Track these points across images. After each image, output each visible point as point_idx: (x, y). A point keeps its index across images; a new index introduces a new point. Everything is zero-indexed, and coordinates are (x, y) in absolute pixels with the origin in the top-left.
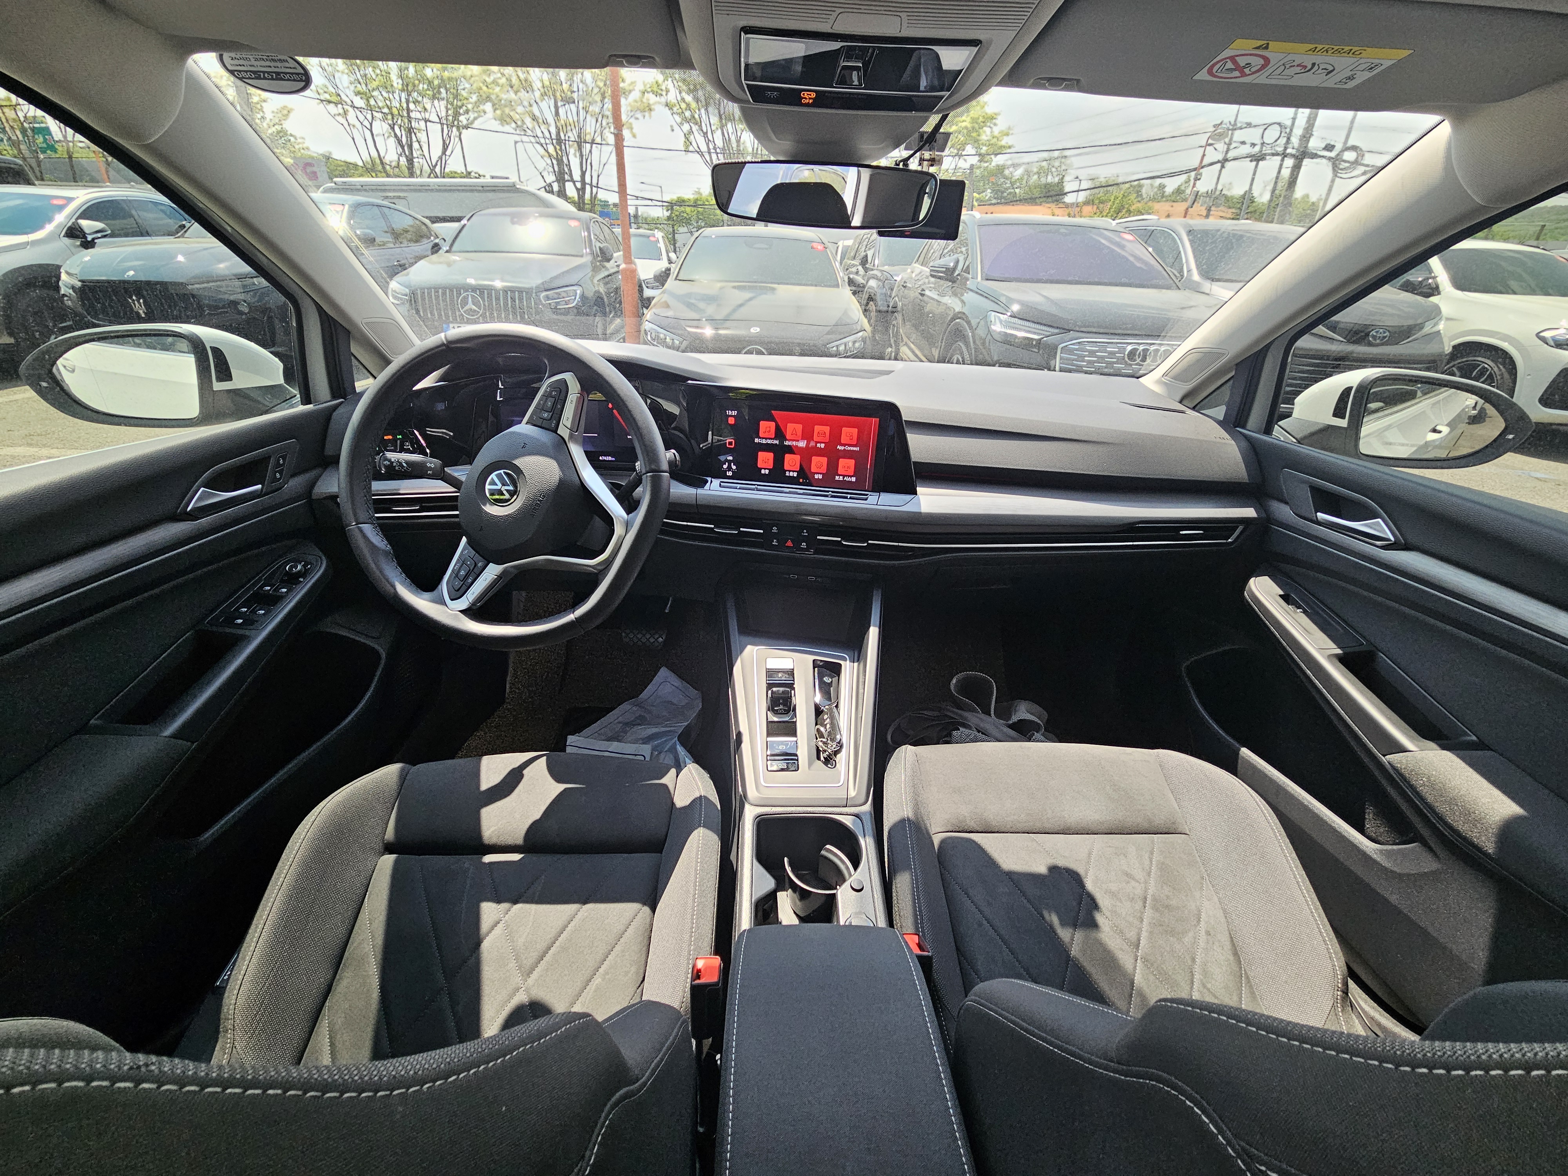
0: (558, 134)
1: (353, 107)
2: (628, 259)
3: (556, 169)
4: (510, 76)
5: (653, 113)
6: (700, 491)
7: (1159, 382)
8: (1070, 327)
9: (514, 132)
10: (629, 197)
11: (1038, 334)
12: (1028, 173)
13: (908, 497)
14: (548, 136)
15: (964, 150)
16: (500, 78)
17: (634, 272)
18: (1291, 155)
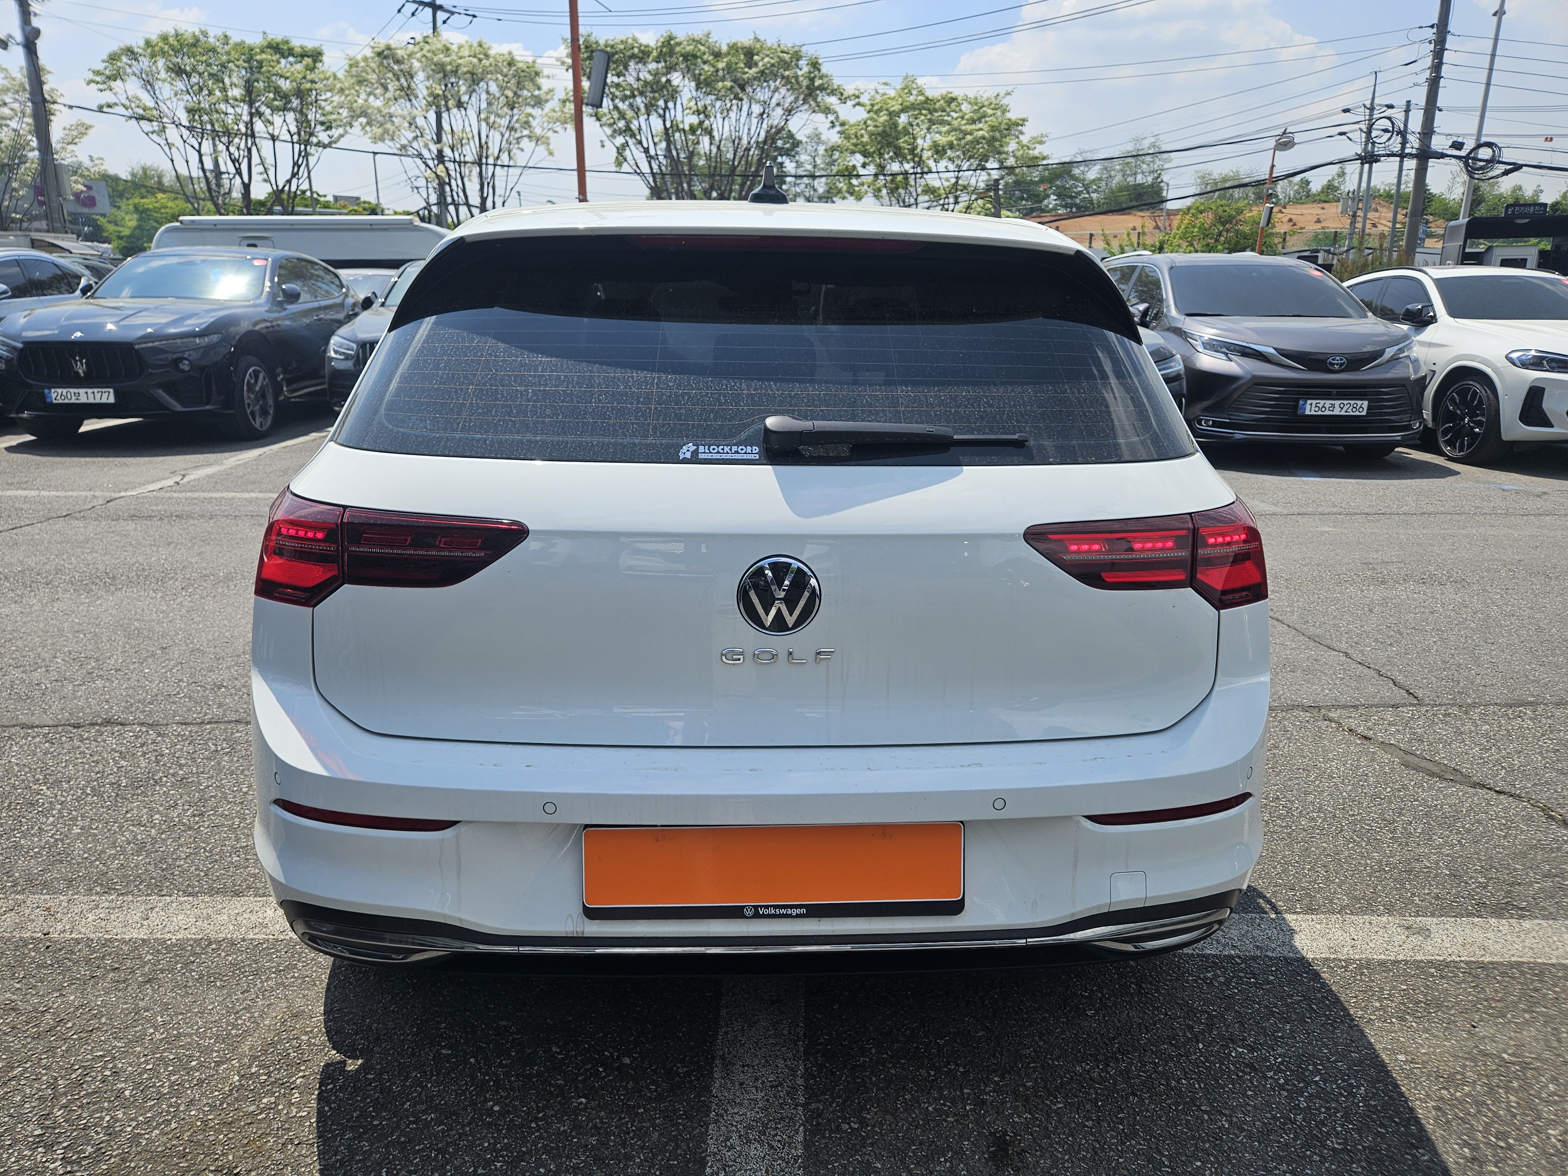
12: (1107, 172)
18: (1411, 155)
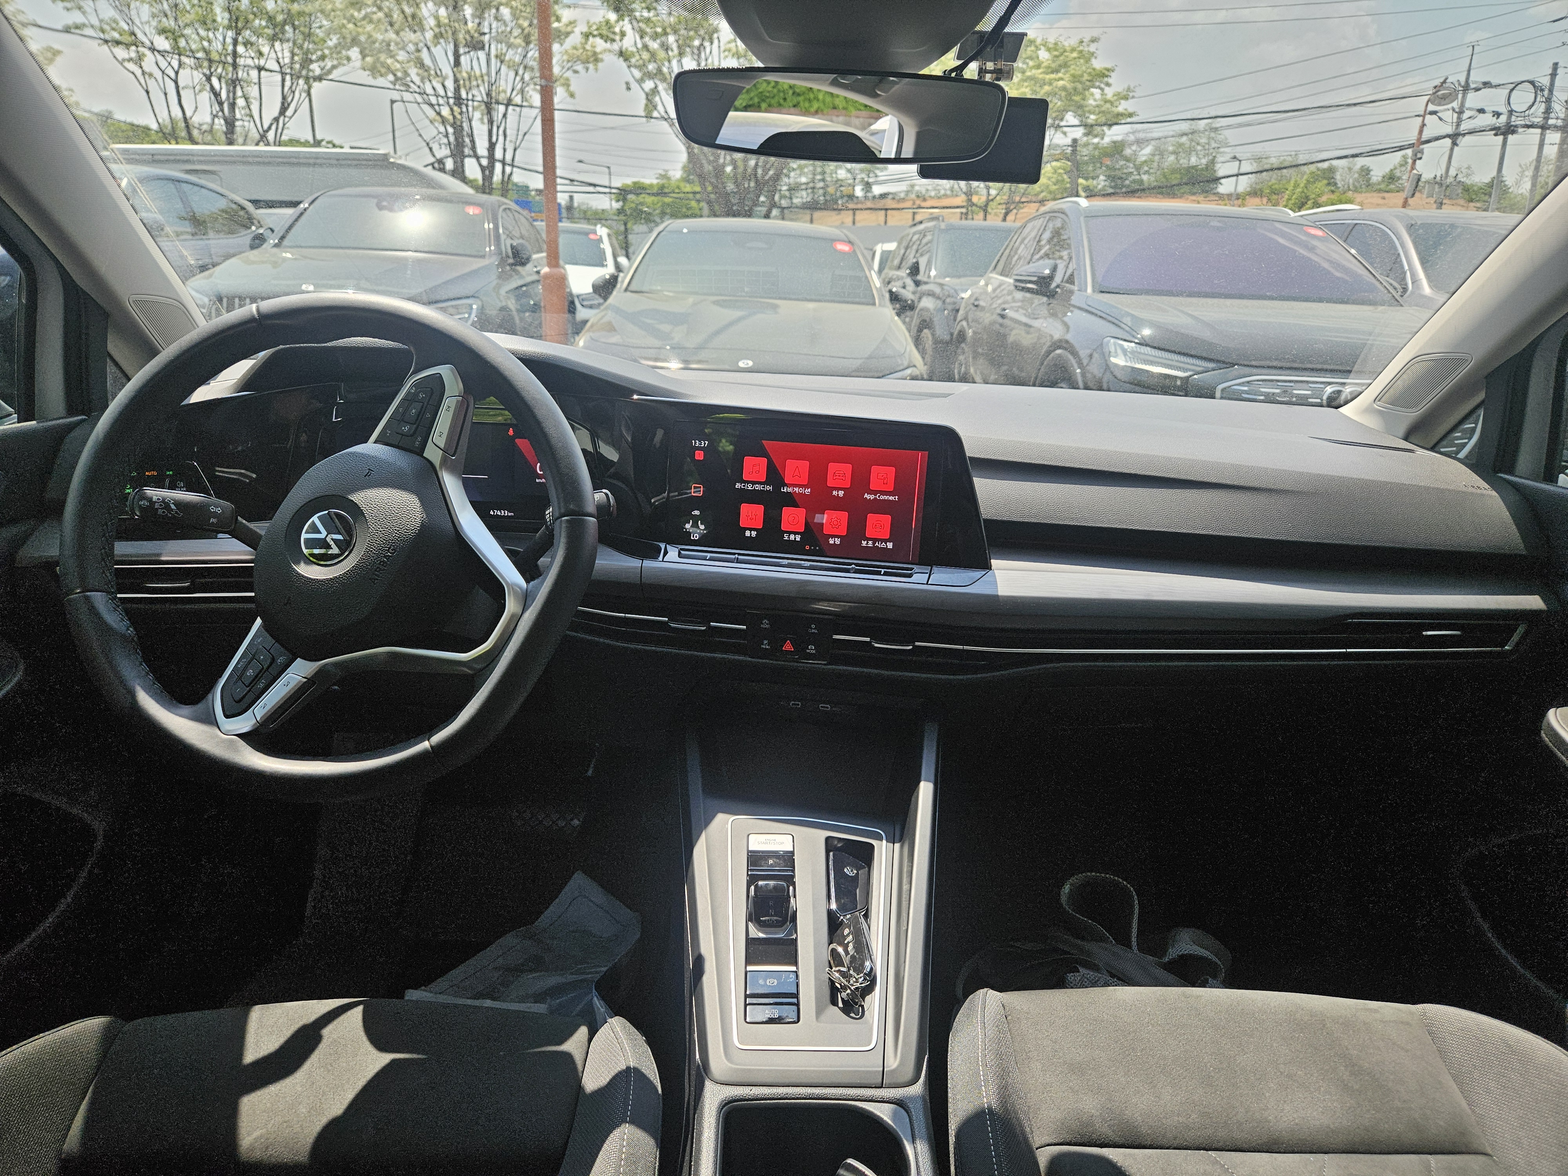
0: (457, 90)
1: (153, 49)
2: (554, 259)
3: (452, 138)
4: (390, 10)
5: (600, 65)
6: (648, 564)
7: (1369, 410)
8: (1234, 358)
9: (391, 86)
10: (559, 181)
11: (1185, 370)
12: (1160, 152)
13: (978, 574)
14: (442, 93)
15: (1062, 120)
16: (375, 13)
17: (562, 281)
18: (1556, 128)
